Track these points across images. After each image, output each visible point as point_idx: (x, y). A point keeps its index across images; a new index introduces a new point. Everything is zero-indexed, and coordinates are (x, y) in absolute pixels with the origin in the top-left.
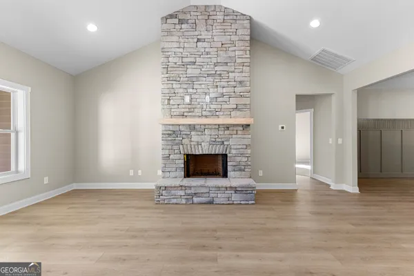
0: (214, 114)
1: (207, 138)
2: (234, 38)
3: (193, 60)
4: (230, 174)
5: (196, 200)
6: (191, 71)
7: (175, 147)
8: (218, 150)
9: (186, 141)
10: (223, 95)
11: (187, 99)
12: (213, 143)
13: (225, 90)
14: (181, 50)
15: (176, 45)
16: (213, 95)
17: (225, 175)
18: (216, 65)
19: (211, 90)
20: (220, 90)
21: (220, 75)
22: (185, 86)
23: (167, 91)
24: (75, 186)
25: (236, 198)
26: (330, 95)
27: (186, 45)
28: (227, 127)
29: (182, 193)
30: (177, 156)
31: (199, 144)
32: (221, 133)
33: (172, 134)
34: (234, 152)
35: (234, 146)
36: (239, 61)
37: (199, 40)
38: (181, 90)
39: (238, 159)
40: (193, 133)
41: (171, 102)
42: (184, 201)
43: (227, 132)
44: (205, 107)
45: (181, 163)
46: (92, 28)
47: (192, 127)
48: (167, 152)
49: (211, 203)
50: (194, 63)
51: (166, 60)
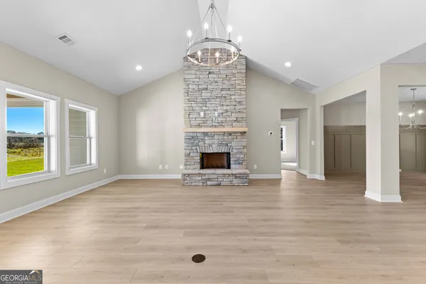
0: (221, 124)
1: (216, 142)
2: (234, 71)
3: (205, 87)
4: (232, 166)
5: (209, 183)
6: (205, 94)
7: (194, 148)
8: (224, 150)
9: (201, 144)
10: (227, 111)
11: (202, 114)
12: (220, 145)
13: (228, 108)
14: (198, 80)
15: (193, 76)
16: (220, 111)
17: (229, 167)
18: (222, 90)
19: (219, 108)
20: (225, 108)
21: (225, 97)
22: (201, 105)
23: (187, 108)
24: (120, 177)
25: (236, 181)
26: (306, 109)
27: (201, 76)
28: (230, 134)
29: (200, 178)
30: (195, 154)
31: (210, 145)
32: (225, 137)
33: (192, 139)
34: (234, 151)
35: (235, 147)
36: (238, 87)
37: (210, 73)
38: (198, 108)
39: (238, 156)
40: (206, 138)
41: (191, 116)
42: (201, 184)
43: (230, 137)
44: (214, 119)
45: (198, 159)
46: (139, 68)
47: (205, 134)
48: (188, 151)
49: (219, 185)
50: (206, 89)
51: (187, 87)
